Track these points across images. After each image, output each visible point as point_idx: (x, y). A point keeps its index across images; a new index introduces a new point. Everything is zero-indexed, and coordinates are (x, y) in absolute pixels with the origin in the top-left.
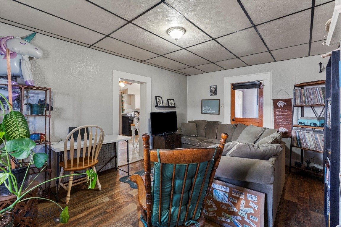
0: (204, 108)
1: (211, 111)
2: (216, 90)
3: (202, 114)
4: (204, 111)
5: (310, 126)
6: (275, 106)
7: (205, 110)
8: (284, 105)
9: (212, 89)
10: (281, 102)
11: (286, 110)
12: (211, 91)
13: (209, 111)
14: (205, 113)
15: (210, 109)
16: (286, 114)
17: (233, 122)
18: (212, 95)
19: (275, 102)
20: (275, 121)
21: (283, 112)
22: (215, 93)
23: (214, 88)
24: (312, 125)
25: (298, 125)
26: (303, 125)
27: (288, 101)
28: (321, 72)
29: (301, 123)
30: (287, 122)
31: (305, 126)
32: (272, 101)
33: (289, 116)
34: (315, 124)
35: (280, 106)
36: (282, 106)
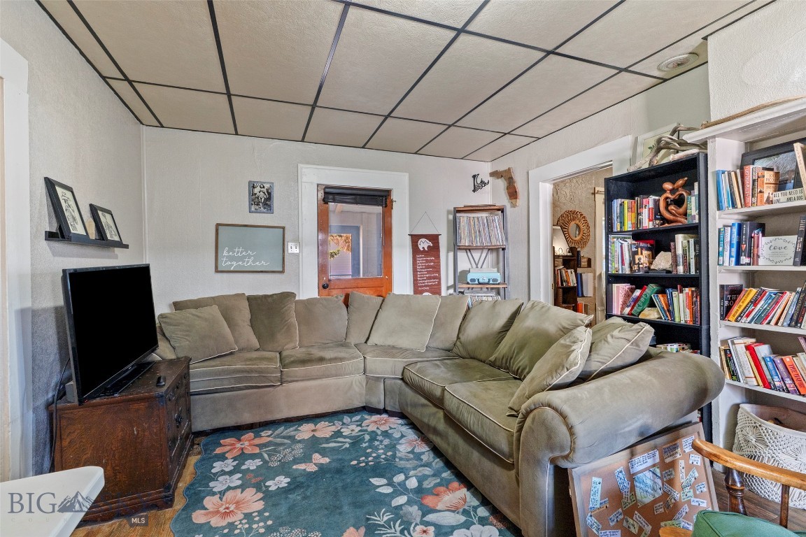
0: (225, 253)
1: (253, 262)
2: (269, 197)
3: (219, 275)
4: (223, 265)
5: (488, 284)
6: (415, 250)
7: (231, 259)
8: (429, 247)
9: (256, 190)
10: (423, 240)
11: (431, 256)
12: (254, 200)
13: (249, 264)
14: (232, 269)
15: (249, 256)
16: (432, 264)
17: (324, 291)
18: (256, 211)
19: (415, 239)
20: (415, 280)
21: (427, 261)
22: (270, 206)
23: (265, 190)
24: (491, 282)
25: (468, 283)
26: (477, 282)
27: (434, 238)
28: (474, 191)
29: (473, 280)
30: (433, 282)
31: (480, 284)
32: (409, 238)
33: (437, 268)
34: (495, 280)
35: (423, 248)
36: (426, 249)
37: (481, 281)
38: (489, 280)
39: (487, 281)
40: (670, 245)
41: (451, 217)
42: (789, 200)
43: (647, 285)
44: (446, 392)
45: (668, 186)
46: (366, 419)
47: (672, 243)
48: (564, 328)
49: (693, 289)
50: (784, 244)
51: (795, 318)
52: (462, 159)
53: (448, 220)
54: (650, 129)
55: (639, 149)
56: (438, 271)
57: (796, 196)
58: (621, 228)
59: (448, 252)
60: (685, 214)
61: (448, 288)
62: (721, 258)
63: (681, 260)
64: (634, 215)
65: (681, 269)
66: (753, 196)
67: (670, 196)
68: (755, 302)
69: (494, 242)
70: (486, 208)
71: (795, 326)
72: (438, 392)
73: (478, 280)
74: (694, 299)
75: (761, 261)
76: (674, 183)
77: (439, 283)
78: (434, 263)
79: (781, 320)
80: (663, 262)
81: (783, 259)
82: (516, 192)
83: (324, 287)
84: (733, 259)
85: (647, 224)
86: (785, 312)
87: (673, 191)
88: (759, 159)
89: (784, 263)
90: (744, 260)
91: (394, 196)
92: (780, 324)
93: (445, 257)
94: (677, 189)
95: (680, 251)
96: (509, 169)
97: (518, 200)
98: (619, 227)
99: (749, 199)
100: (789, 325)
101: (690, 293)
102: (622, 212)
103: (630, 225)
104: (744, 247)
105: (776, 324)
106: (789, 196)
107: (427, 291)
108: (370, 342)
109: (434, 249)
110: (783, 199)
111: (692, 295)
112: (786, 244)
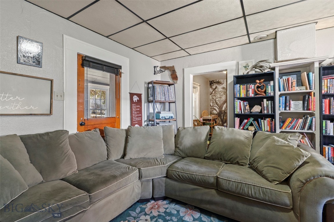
6: (132, 101)
10: (135, 96)
11: (138, 105)
13: (17, 108)
15: (17, 102)
17: (82, 127)
18: (25, 63)
20: (132, 118)
21: (137, 108)
22: (39, 62)
24: (170, 118)
25: (160, 119)
26: (164, 118)
27: (139, 96)
28: (154, 74)
29: (162, 117)
30: (139, 119)
31: (165, 119)
32: (129, 94)
33: (140, 112)
34: (172, 117)
35: (135, 101)
36: (136, 101)
37: (166, 118)
38: (169, 117)
39: (168, 118)
40: (261, 103)
41: (146, 85)
42: (301, 90)
43: (250, 118)
44: (219, 179)
45: (258, 81)
46: (145, 208)
47: (262, 102)
48: (247, 137)
49: (271, 119)
50: (298, 104)
51: (302, 127)
52: (150, 57)
53: (145, 87)
54: (243, 60)
55: (240, 67)
56: (141, 113)
57: (303, 89)
58: (239, 96)
59: (145, 103)
60: (265, 92)
61: (145, 122)
62: (280, 108)
63: (265, 108)
64: (245, 91)
65: (266, 112)
66: (291, 87)
67: (259, 85)
68: (291, 123)
69: (171, 100)
70: (166, 83)
71: (303, 130)
72: (212, 180)
73: (165, 117)
74: (271, 122)
75: (291, 109)
76: (260, 81)
77: (142, 119)
78: (140, 109)
79: (298, 128)
80: (257, 109)
81: (298, 108)
82: (177, 77)
83: (81, 125)
84: (284, 108)
85: (251, 95)
86: (299, 125)
87: (260, 83)
88: (284, 76)
89: (299, 110)
90: (288, 108)
91: (122, 71)
92: (298, 129)
93: (144, 105)
94: (261, 83)
95: (265, 105)
96: (173, 66)
97: (178, 81)
98: (238, 95)
99: (290, 89)
100: (301, 130)
101: (269, 120)
102: (240, 90)
103: (243, 95)
104: (287, 104)
105: (297, 129)
106: (300, 89)
107: (137, 124)
108: (127, 158)
109: (140, 102)
110: (298, 89)
111: (270, 121)
112: (299, 104)
